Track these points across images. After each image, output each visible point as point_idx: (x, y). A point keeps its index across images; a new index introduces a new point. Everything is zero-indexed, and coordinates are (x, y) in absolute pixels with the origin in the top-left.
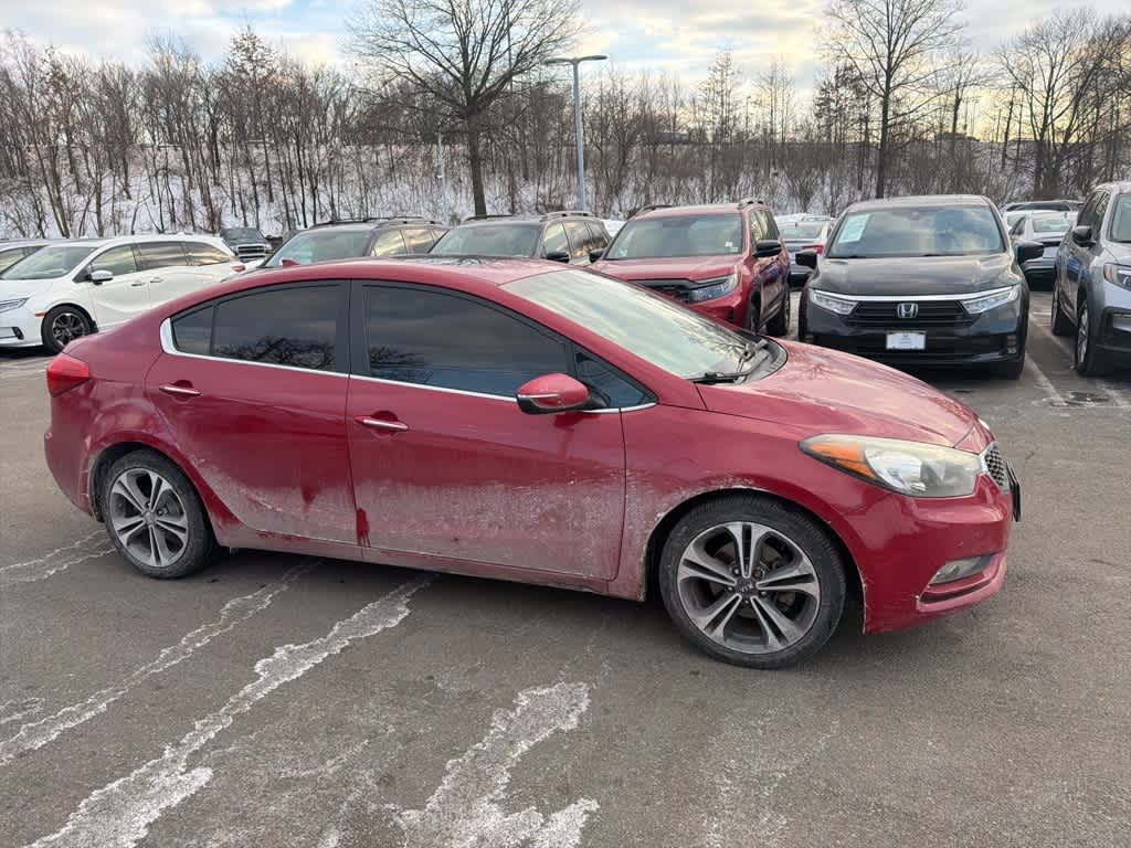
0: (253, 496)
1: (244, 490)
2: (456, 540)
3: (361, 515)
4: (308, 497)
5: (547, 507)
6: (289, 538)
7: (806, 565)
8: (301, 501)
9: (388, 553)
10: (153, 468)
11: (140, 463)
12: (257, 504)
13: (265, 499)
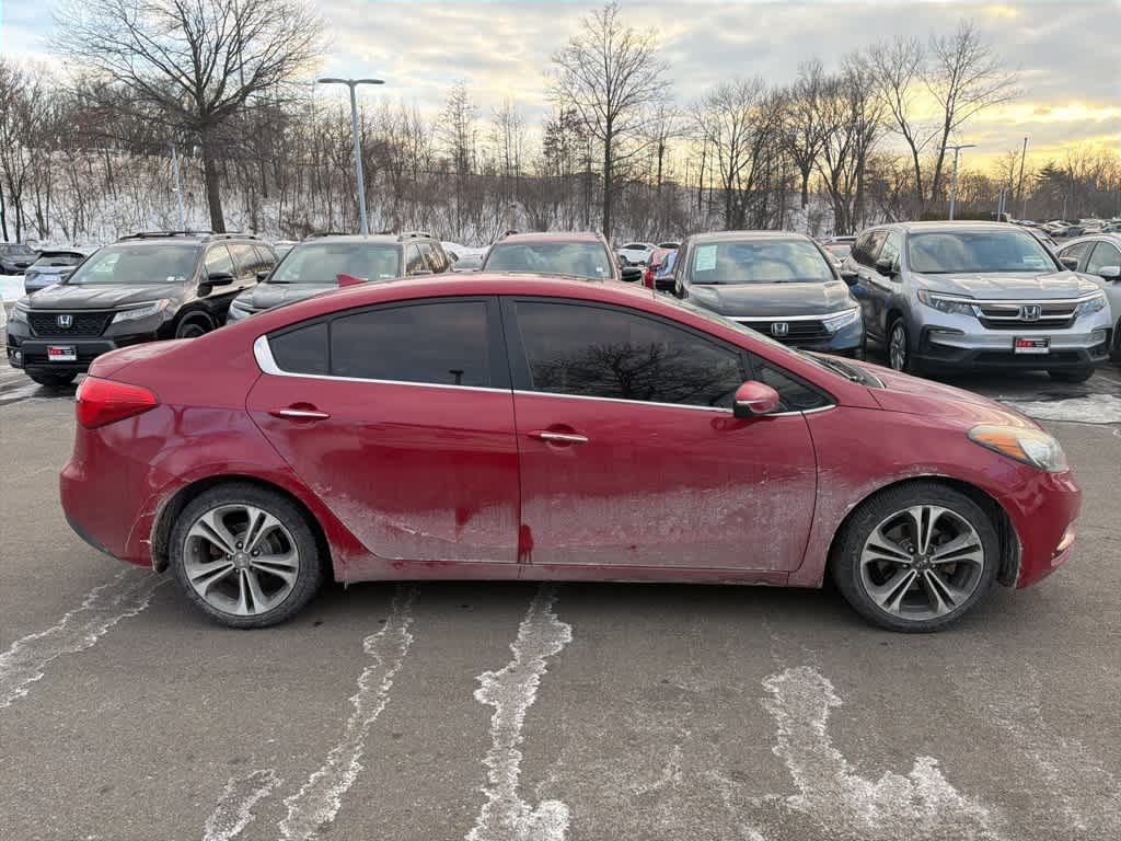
0: (393, 523)
1: (380, 517)
2: (634, 547)
3: (525, 535)
4: (463, 517)
5: (735, 507)
6: (430, 564)
7: (974, 537)
8: (454, 524)
9: (552, 568)
10: (255, 503)
11: (235, 498)
12: (397, 531)
13: (408, 525)
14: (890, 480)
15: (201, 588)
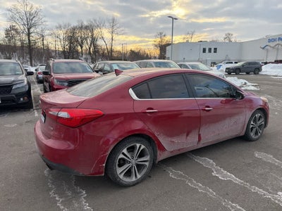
0: (173, 140)
1: (170, 139)
2: (219, 134)
3: (200, 136)
4: (187, 135)
7: (263, 119)
9: (204, 144)
10: (138, 142)
11: (133, 142)
12: (173, 142)
13: (175, 140)
14: (255, 109)
15: (121, 176)
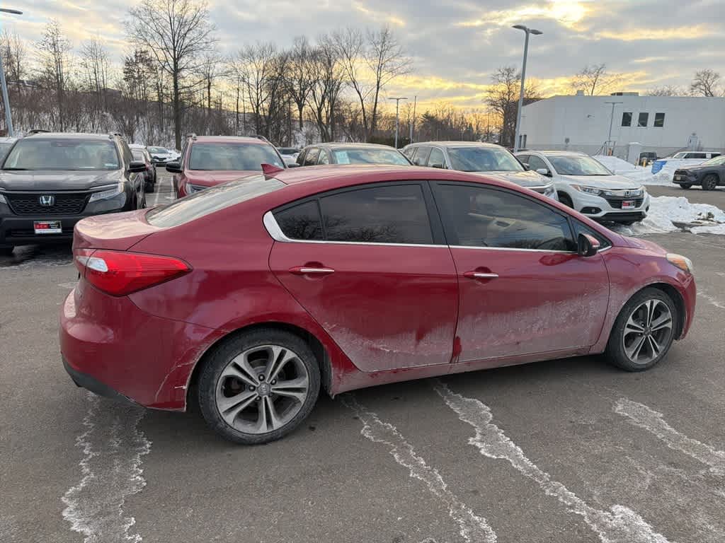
0: (374, 346)
1: (367, 343)
2: (518, 343)
3: (456, 342)
4: (420, 337)
5: (572, 311)
6: (395, 372)
7: (669, 314)
8: (414, 340)
9: (469, 363)
10: (276, 342)
11: (262, 340)
12: (377, 350)
13: (383, 345)
14: (642, 287)
15: (230, 418)
